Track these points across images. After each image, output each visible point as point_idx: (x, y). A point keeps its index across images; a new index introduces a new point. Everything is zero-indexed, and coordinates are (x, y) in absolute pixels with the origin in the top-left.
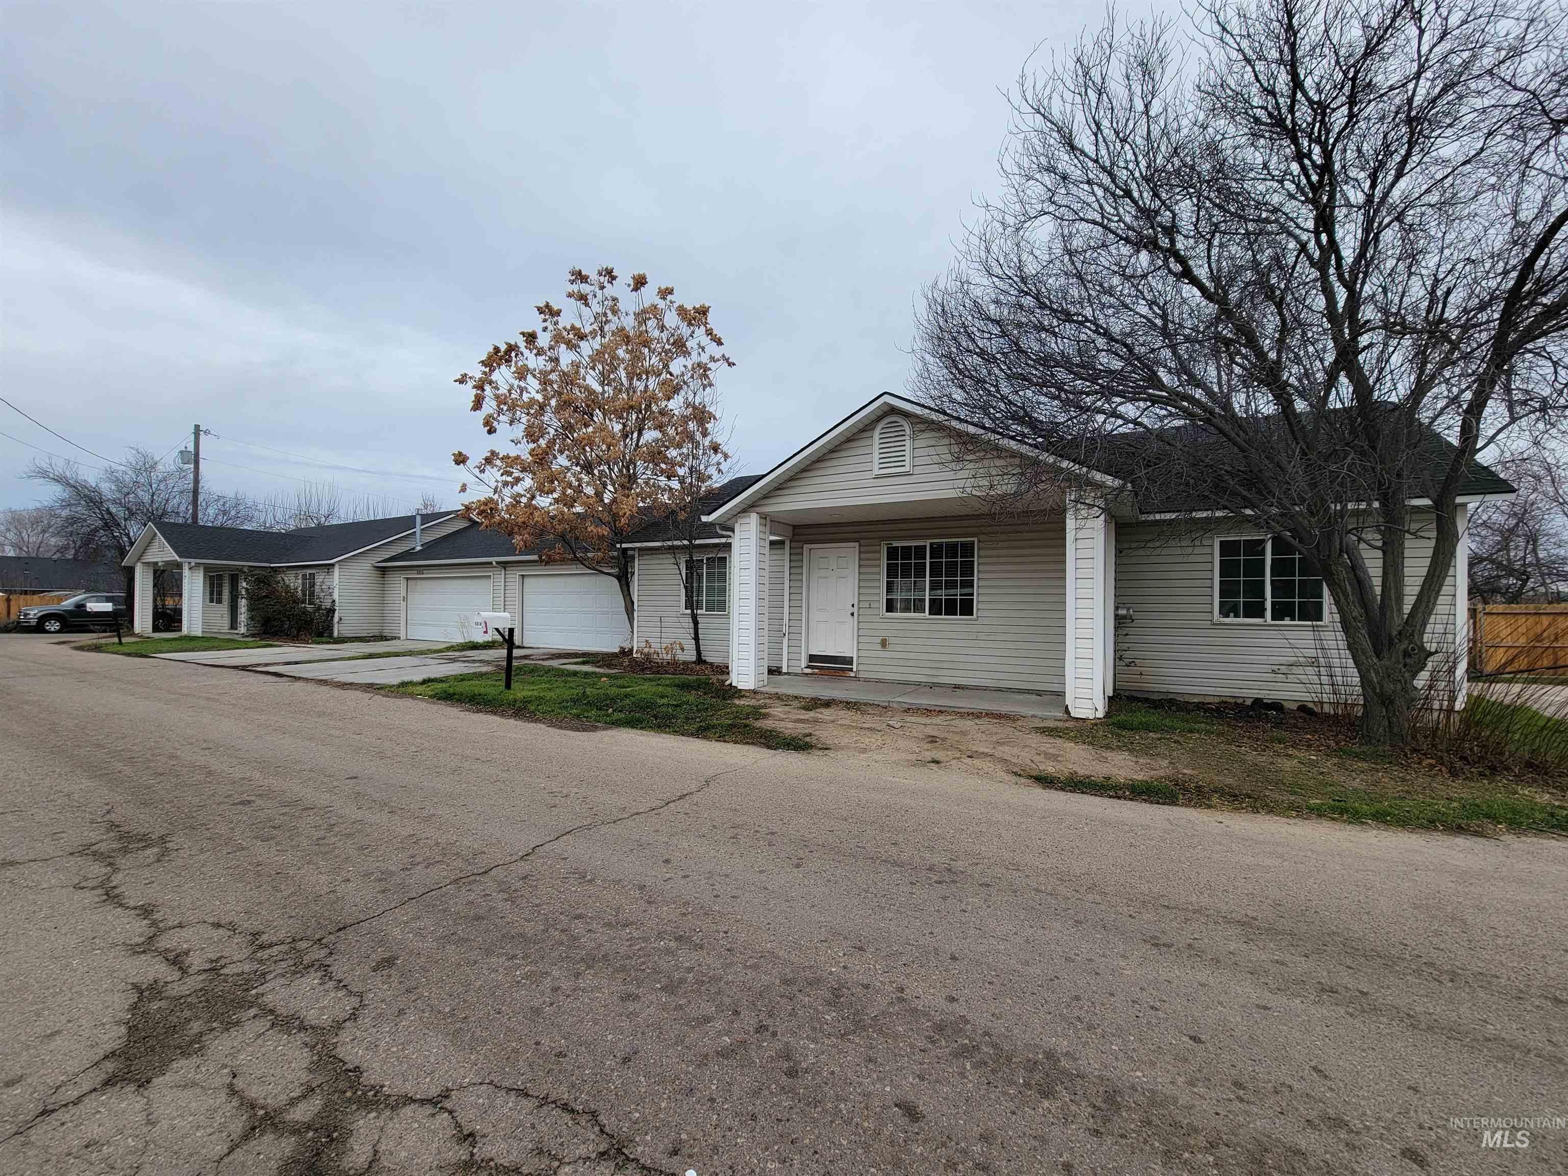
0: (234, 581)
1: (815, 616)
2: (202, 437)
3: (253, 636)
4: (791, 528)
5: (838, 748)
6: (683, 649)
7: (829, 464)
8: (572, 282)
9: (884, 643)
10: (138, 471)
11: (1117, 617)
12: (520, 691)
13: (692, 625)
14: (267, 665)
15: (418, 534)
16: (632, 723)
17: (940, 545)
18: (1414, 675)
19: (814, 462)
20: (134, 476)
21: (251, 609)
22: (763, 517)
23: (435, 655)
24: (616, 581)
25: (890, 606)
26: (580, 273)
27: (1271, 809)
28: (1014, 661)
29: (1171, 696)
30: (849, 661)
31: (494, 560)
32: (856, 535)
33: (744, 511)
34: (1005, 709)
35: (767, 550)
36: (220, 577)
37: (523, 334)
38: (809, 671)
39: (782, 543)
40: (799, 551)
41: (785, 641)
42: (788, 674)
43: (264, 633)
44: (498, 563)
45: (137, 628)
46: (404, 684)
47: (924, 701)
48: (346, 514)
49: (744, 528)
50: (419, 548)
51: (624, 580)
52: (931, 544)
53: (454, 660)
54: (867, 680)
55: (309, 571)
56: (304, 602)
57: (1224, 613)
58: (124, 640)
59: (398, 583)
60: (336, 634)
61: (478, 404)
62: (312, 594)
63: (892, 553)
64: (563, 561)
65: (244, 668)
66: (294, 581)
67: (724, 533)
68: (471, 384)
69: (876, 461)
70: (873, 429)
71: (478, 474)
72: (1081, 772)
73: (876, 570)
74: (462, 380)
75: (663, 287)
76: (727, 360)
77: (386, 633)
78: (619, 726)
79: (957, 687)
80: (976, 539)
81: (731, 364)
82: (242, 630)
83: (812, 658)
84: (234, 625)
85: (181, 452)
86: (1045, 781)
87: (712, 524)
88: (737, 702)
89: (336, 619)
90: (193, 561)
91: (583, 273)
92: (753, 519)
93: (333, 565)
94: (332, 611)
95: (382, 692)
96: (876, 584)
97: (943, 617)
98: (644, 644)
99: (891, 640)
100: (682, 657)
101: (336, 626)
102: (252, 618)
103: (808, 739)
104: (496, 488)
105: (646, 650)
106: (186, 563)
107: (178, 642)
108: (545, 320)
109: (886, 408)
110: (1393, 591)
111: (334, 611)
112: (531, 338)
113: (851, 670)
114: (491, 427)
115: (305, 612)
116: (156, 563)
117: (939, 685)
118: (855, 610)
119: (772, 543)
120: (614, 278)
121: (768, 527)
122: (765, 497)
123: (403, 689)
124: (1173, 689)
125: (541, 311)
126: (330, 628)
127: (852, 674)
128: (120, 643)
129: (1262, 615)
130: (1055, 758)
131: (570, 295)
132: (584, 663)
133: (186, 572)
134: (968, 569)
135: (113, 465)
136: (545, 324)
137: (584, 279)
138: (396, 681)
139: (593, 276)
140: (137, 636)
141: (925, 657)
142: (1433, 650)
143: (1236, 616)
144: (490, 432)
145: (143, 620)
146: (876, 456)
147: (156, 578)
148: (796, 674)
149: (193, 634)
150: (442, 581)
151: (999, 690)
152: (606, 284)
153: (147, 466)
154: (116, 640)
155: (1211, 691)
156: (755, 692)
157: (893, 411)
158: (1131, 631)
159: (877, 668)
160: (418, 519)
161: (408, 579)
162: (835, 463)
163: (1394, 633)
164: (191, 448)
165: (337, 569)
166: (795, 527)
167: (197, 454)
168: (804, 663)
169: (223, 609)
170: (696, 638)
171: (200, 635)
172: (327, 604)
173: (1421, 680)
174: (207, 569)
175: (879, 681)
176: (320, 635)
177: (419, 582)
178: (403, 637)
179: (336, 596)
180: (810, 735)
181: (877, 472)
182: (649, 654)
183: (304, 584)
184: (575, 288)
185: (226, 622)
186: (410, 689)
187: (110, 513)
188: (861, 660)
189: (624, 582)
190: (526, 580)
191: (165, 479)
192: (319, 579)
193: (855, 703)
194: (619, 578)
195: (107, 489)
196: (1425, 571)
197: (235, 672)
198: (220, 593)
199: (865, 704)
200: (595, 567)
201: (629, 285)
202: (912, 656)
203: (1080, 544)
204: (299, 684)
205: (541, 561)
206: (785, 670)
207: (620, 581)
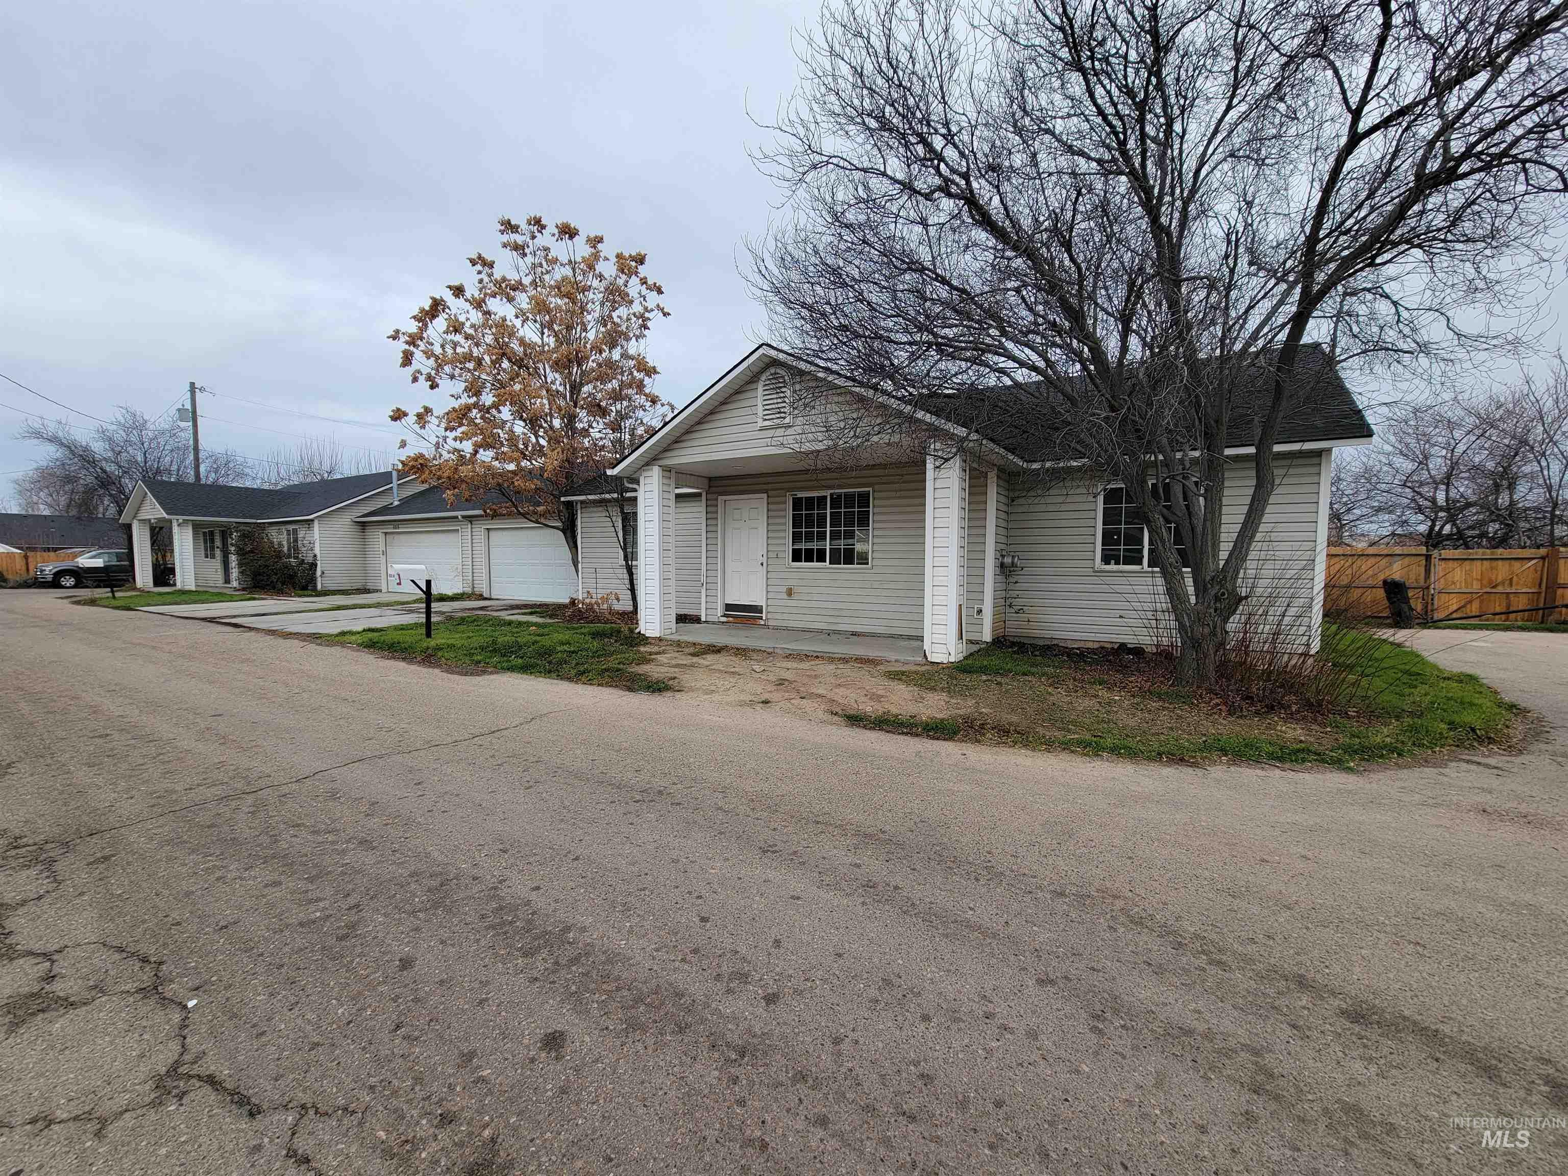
0: (225, 535)
1: (730, 566)
2: (198, 394)
3: (244, 589)
4: (706, 481)
5: (691, 689)
6: (618, 600)
7: (718, 416)
8: (502, 232)
9: (790, 593)
10: (128, 430)
11: (1002, 565)
12: (438, 639)
13: (626, 576)
14: (235, 617)
15: (395, 490)
16: (526, 669)
17: (839, 496)
18: (1226, 620)
19: (706, 415)
20: (124, 434)
21: (240, 565)
22: (667, 470)
23: (399, 607)
24: (561, 533)
25: (797, 556)
26: (509, 222)
27: (1049, 745)
28: (893, 608)
29: (1055, 642)
30: (757, 609)
31: (459, 514)
32: (765, 487)
33: (647, 464)
34: (872, 653)
35: (672, 503)
36: (212, 533)
37: (450, 287)
38: (724, 619)
39: (698, 495)
40: (714, 502)
41: (703, 591)
42: (706, 622)
43: (255, 587)
44: (463, 517)
45: (139, 583)
46: (343, 634)
47: (805, 647)
48: (347, 469)
49: (648, 481)
50: (396, 503)
51: (570, 531)
52: (832, 495)
53: (411, 611)
54: (776, 628)
55: (291, 527)
56: (289, 556)
57: (1106, 560)
58: (118, 594)
59: (377, 538)
60: (319, 587)
61: (407, 359)
62: (296, 549)
63: (797, 503)
64: (510, 515)
65: (211, 620)
66: (279, 538)
67: (631, 486)
68: (403, 339)
69: (760, 412)
70: (757, 381)
71: (419, 431)
72: (894, 711)
73: (782, 521)
74: (395, 336)
75: (592, 235)
76: (662, 310)
77: (370, 586)
78: (513, 671)
79: (854, 634)
80: (871, 489)
81: (666, 314)
82: (235, 584)
83: (729, 607)
84: (227, 580)
85: (179, 410)
86: (855, 720)
87: (616, 478)
88: (642, 649)
89: (319, 573)
90: (181, 518)
91: (513, 223)
92: (655, 472)
93: (312, 520)
94: (313, 566)
95: (319, 641)
96: (782, 534)
97: (842, 566)
98: (585, 595)
99: (795, 590)
100: (618, 607)
101: (319, 579)
102: (242, 573)
103: (671, 682)
104: (438, 443)
105: (588, 601)
106: (176, 519)
107: (170, 596)
108: (480, 272)
109: (767, 360)
110: (1210, 537)
111: (316, 565)
112: (458, 291)
113: (761, 618)
114: (433, 381)
115: (287, 566)
116: (149, 520)
117: (838, 632)
118: (764, 560)
119: (678, 496)
120: (543, 227)
121: (673, 479)
122: (666, 450)
123: (340, 639)
124: (1057, 635)
125: (473, 262)
126: (313, 580)
127: (762, 622)
128: (114, 597)
129: (1139, 562)
130: (878, 698)
131: (505, 246)
132: (531, 613)
133: (175, 529)
134: (864, 521)
135: (103, 424)
136: (480, 276)
137: (514, 229)
138: (336, 631)
139: (524, 226)
140: (139, 590)
141: (830, 605)
142: (1243, 594)
143: (1117, 563)
144: (432, 387)
145: (143, 575)
146: (760, 409)
147: (153, 536)
148: (714, 623)
149: (187, 588)
150: (418, 536)
151: (892, 636)
152: (537, 234)
153: (137, 425)
154: (110, 595)
155: (1092, 636)
156: (660, 639)
157: (775, 362)
158: (1021, 579)
159: (785, 616)
160: (395, 474)
161: (386, 533)
162: (728, 414)
163: (1208, 578)
164: (188, 406)
165: (316, 523)
166: (710, 479)
167: (194, 412)
168: (720, 611)
169: (216, 564)
170: (633, 589)
171: (194, 589)
172: (310, 560)
173: (1233, 624)
174: (196, 527)
175: (787, 629)
176: (304, 588)
177: (396, 536)
178: (384, 590)
179: (317, 551)
180: (675, 678)
181: (761, 423)
182: (590, 604)
183: (288, 540)
184: (505, 238)
185: (220, 576)
186: (348, 638)
187: (104, 471)
188: (770, 609)
189: (569, 534)
190: (491, 533)
191: (156, 437)
192: (301, 534)
193: (744, 650)
194: (564, 531)
195: (99, 448)
196: (1241, 518)
197: (203, 623)
198: (212, 549)
199: (753, 650)
200: (538, 520)
201: (554, 235)
202: (814, 604)
203: (939, 493)
204: (252, 633)
205: (487, 515)
206: (703, 619)
207: (565, 534)
